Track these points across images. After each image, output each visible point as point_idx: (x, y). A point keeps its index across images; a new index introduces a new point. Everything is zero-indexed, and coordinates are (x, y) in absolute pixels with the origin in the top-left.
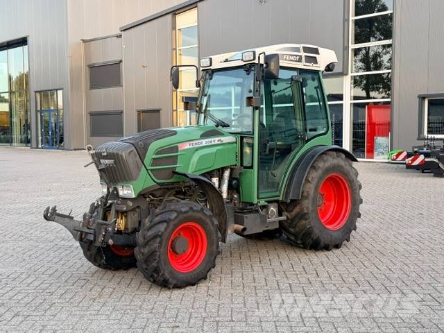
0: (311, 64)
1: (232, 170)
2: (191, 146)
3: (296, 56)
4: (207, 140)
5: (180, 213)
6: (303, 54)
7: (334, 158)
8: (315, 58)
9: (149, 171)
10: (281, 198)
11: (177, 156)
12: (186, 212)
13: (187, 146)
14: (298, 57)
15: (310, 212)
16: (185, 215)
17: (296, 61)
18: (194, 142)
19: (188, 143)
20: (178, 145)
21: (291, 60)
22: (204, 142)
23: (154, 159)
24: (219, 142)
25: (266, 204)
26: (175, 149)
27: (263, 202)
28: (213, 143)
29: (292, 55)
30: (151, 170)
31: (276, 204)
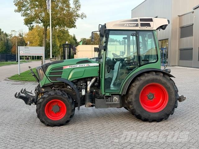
0: (146, 27)
1: (97, 79)
2: (70, 67)
3: (134, 24)
4: (80, 65)
5: (50, 95)
6: (139, 22)
7: (154, 75)
8: (149, 23)
9: (48, 77)
10: (120, 93)
11: (62, 71)
12: (52, 95)
13: (68, 67)
14: (135, 25)
15: (133, 101)
16: (53, 96)
17: (134, 26)
18: (72, 65)
19: (69, 66)
20: (63, 67)
21: (130, 26)
22: (78, 66)
23: (50, 72)
24: (88, 66)
25: (110, 95)
26: (62, 68)
27: (108, 94)
28: (84, 66)
29: (131, 24)
30: (49, 77)
31: (118, 96)
